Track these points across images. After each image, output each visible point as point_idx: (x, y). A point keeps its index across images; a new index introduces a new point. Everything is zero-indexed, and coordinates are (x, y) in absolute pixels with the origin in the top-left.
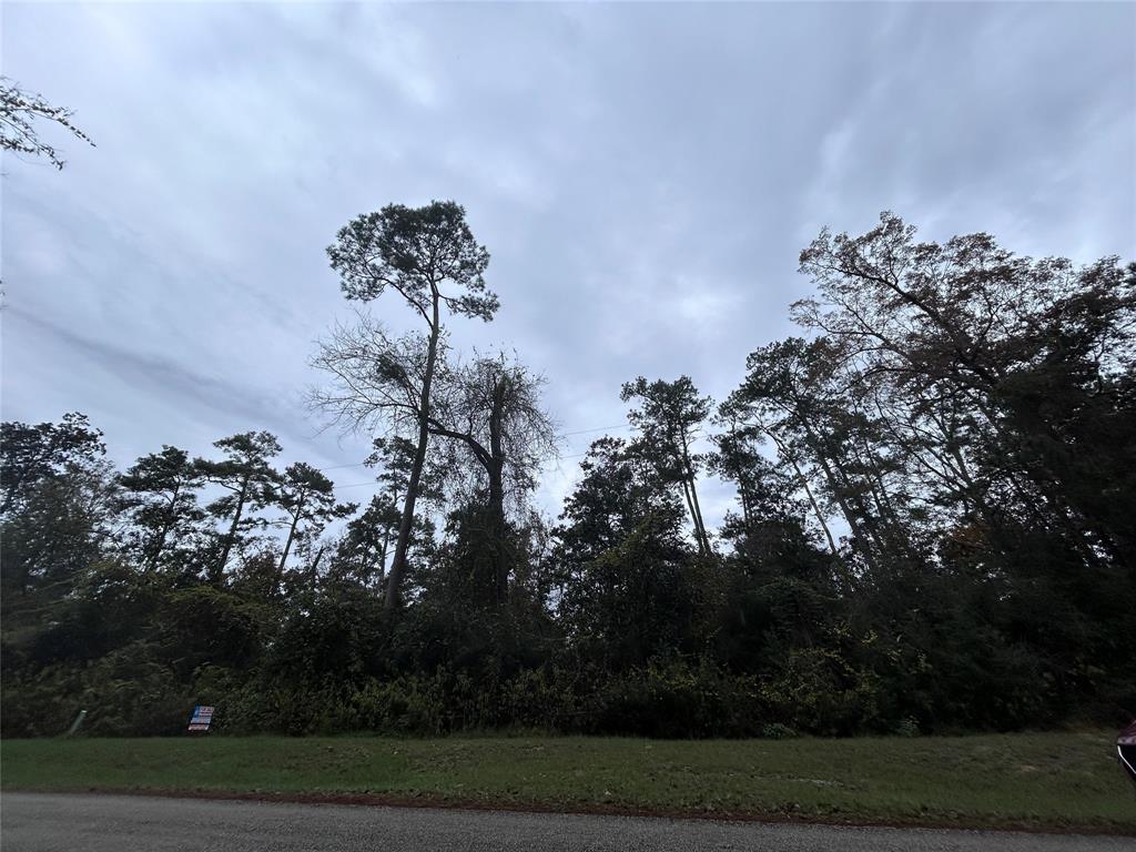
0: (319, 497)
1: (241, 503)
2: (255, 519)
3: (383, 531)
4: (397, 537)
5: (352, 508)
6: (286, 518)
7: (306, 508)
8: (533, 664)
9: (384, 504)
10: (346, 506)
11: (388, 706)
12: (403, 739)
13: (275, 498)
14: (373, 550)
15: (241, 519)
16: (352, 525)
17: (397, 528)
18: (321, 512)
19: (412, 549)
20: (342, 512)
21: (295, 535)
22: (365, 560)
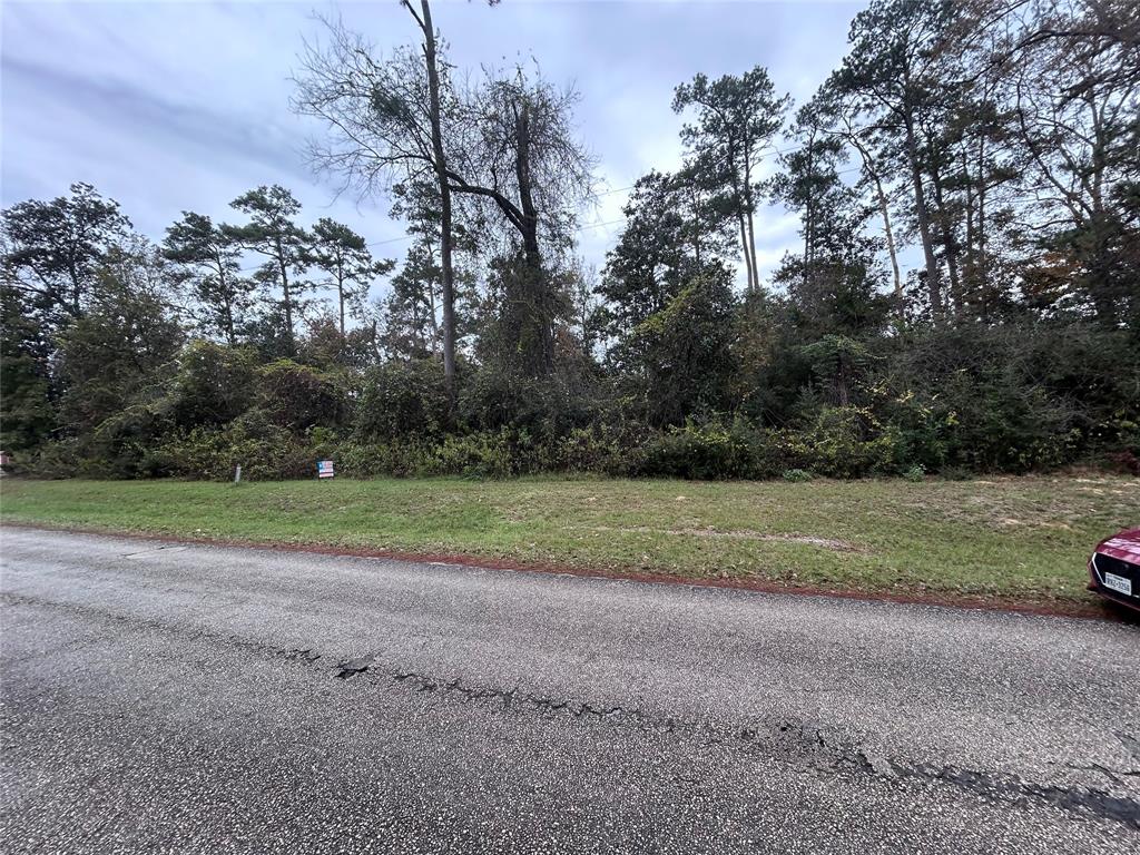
0: (354, 255)
1: (283, 268)
3: (427, 285)
5: (391, 265)
6: (330, 280)
7: (346, 266)
9: (420, 258)
10: (384, 263)
13: (314, 260)
14: (421, 304)
15: (289, 283)
16: (396, 281)
18: (361, 270)
20: (382, 269)
22: (416, 314)
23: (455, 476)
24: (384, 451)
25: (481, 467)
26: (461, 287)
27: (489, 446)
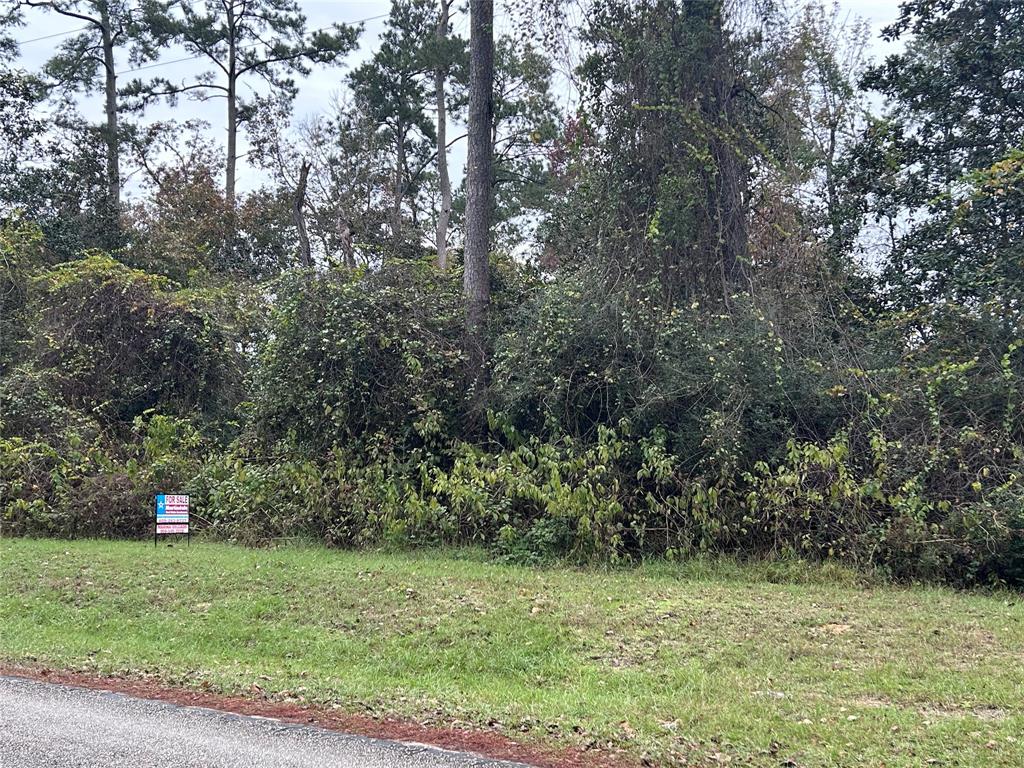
0: (265, 16)
1: (108, 47)
2: (146, 82)
3: (430, 87)
4: (465, 101)
5: (348, 37)
6: (209, 76)
7: (246, 44)
8: (818, 429)
9: (419, 19)
10: (333, 33)
11: (505, 502)
12: (545, 568)
13: (175, 29)
14: (415, 135)
15: (121, 84)
16: (358, 78)
17: (462, 78)
18: (280, 52)
19: (503, 130)
20: (327, 48)
21: (240, 114)
22: (402, 159)
23: (476, 550)
24: (307, 478)
25: (541, 530)
26: (514, 91)
27: (564, 478)
